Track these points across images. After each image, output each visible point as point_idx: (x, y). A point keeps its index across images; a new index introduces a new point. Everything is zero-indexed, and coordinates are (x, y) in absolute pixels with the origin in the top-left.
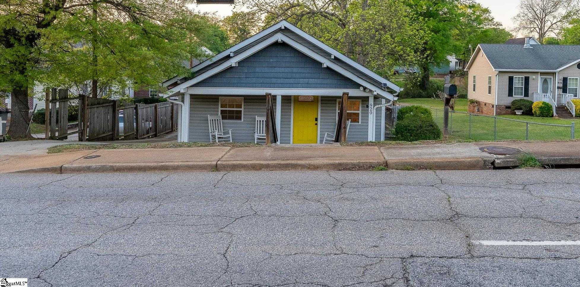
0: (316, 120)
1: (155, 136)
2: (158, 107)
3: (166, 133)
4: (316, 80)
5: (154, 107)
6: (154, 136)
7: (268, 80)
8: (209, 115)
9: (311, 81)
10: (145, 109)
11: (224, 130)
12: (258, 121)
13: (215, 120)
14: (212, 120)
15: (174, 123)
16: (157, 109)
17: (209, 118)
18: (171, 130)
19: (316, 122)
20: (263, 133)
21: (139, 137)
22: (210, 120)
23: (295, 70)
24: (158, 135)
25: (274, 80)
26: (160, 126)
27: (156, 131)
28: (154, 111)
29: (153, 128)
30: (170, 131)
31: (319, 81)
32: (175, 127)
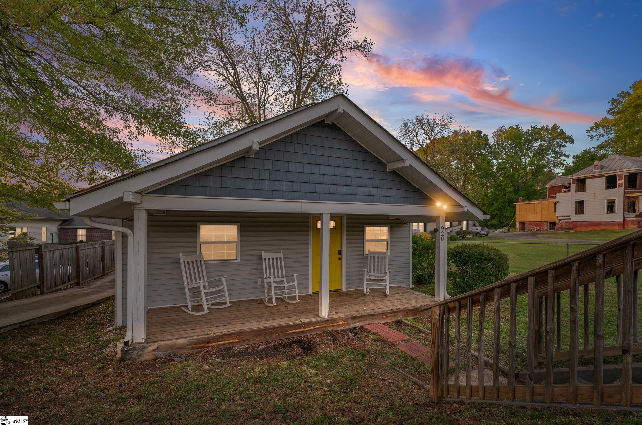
0: (340, 253)
1: (78, 284)
2: (80, 249)
3: (95, 279)
4: (379, 190)
5: (74, 249)
6: (75, 284)
7: (310, 187)
8: (181, 255)
9: (374, 191)
10: (57, 252)
11: (208, 277)
12: (265, 259)
13: (192, 262)
14: (188, 262)
15: (105, 266)
16: (79, 251)
17: (182, 258)
18: (102, 274)
19: (340, 256)
20: (278, 277)
21: (45, 291)
22: (184, 262)
23: (351, 172)
24: (81, 282)
25: (319, 188)
26: (85, 269)
27: (78, 277)
28: (74, 253)
29: (73, 275)
30: (100, 275)
31: (383, 192)
32: (107, 271)
